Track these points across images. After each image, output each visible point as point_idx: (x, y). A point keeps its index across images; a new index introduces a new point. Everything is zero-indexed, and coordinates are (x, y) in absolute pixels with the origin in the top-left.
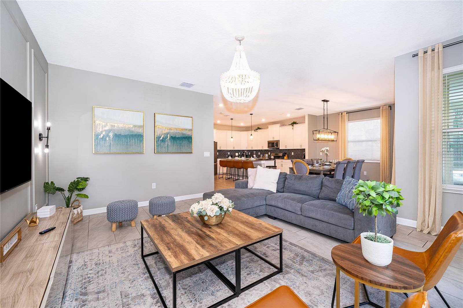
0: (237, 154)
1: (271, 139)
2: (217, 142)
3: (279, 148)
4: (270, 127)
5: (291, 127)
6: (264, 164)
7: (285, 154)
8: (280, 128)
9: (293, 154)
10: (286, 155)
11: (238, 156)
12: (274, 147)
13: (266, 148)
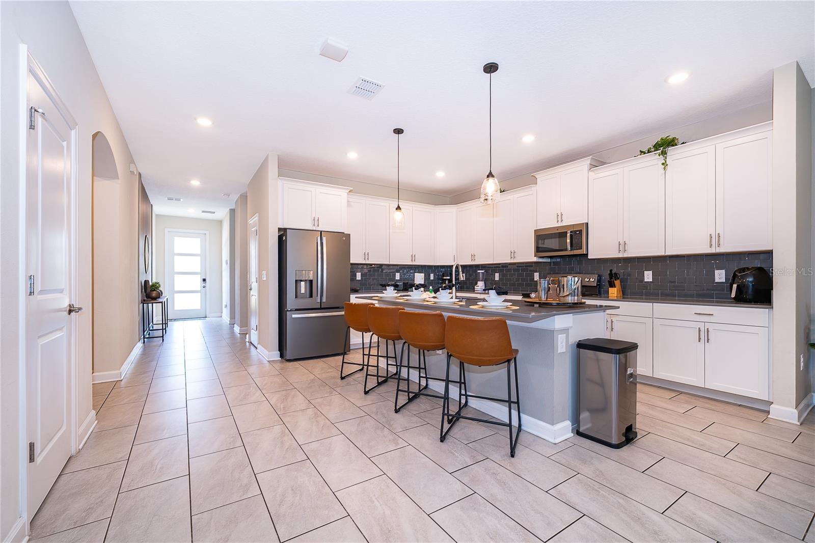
0: (419, 278)
1: (549, 222)
2: (349, 235)
3: (587, 254)
4: (541, 176)
5: (655, 159)
6: (565, 331)
7: (613, 276)
8: (591, 173)
9: (648, 276)
10: (617, 283)
11: (425, 286)
12: (566, 250)
13: (529, 256)
